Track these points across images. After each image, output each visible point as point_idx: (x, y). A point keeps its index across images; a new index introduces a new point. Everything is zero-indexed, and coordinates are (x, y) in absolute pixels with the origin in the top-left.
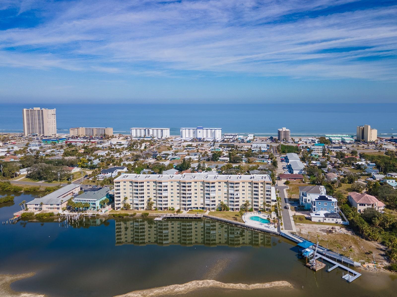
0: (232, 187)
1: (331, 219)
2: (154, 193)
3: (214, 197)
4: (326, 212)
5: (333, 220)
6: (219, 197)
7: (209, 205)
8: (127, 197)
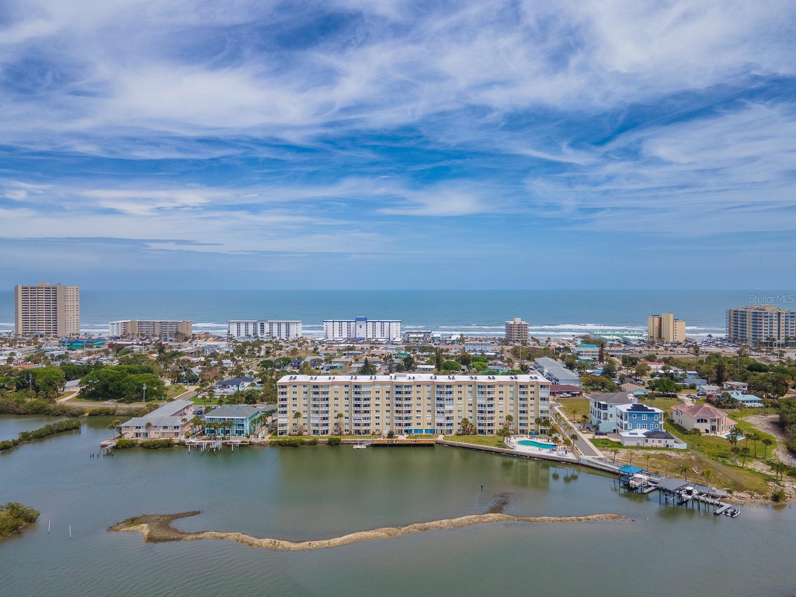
0: (482, 393)
1: (656, 440)
2: (346, 405)
3: (451, 412)
4: (645, 430)
5: (660, 442)
6: (459, 411)
7: (441, 425)
8: (298, 411)
